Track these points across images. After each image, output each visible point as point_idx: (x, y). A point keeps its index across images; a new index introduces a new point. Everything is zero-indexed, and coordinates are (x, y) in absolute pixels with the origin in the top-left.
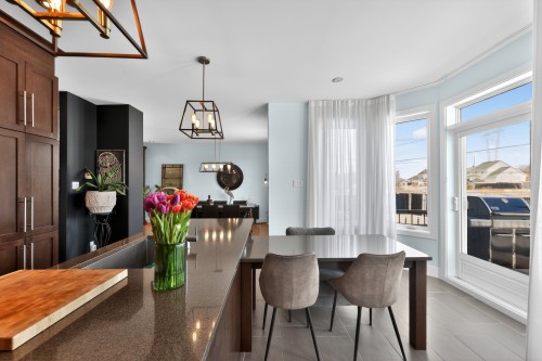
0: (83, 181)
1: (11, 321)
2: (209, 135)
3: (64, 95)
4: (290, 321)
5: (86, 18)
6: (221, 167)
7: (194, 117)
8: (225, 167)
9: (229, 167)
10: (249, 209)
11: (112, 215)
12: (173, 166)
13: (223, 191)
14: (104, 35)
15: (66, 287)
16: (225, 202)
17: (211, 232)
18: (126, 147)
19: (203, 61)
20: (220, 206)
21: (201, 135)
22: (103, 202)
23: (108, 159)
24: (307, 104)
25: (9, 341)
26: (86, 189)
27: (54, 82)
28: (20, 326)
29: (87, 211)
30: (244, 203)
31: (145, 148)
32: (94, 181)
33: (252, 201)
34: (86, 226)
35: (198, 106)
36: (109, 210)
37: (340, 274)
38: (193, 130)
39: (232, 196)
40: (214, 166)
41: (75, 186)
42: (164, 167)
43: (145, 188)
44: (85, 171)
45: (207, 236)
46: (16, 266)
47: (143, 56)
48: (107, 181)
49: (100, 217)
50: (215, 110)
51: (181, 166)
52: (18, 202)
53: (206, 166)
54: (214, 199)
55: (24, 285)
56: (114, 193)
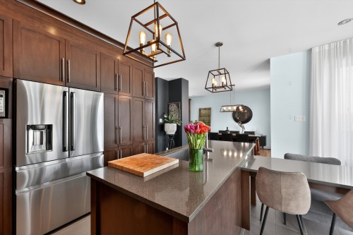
0: (164, 118)
1: (143, 168)
2: (223, 89)
3: (157, 78)
4: (285, 224)
5: (163, 52)
6: (235, 108)
7: (213, 80)
8: (238, 109)
9: (240, 108)
10: (256, 137)
11: (175, 135)
12: (205, 109)
13: (237, 124)
14: (169, 56)
15: (157, 161)
16: (238, 132)
17: (228, 151)
18: (181, 101)
19: (219, 45)
20: (234, 135)
21: (218, 90)
22: (171, 129)
23: (173, 107)
24: (310, 51)
25: (143, 174)
26: (165, 122)
27: (153, 74)
28: (145, 170)
29: (165, 133)
30: (253, 133)
31: (190, 100)
32: (168, 119)
33: (259, 132)
34: (165, 140)
35: (216, 73)
36: (173, 133)
37: (337, 198)
38: (213, 88)
39: (243, 128)
40: (230, 108)
41: (161, 121)
42: (200, 110)
43: (190, 121)
44: (164, 114)
45: (225, 153)
46: (143, 152)
47: (184, 59)
48: (173, 118)
49: (170, 136)
50: (226, 73)
51: (210, 109)
52: (143, 127)
53: (225, 108)
54: (230, 129)
55: (146, 158)
56: (175, 125)
